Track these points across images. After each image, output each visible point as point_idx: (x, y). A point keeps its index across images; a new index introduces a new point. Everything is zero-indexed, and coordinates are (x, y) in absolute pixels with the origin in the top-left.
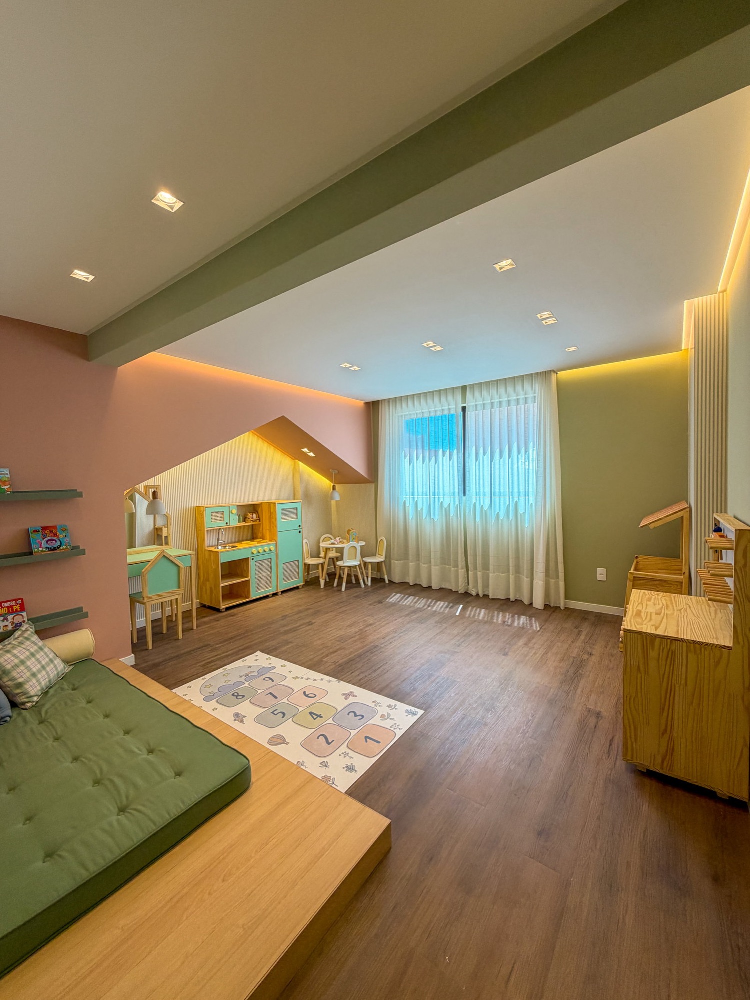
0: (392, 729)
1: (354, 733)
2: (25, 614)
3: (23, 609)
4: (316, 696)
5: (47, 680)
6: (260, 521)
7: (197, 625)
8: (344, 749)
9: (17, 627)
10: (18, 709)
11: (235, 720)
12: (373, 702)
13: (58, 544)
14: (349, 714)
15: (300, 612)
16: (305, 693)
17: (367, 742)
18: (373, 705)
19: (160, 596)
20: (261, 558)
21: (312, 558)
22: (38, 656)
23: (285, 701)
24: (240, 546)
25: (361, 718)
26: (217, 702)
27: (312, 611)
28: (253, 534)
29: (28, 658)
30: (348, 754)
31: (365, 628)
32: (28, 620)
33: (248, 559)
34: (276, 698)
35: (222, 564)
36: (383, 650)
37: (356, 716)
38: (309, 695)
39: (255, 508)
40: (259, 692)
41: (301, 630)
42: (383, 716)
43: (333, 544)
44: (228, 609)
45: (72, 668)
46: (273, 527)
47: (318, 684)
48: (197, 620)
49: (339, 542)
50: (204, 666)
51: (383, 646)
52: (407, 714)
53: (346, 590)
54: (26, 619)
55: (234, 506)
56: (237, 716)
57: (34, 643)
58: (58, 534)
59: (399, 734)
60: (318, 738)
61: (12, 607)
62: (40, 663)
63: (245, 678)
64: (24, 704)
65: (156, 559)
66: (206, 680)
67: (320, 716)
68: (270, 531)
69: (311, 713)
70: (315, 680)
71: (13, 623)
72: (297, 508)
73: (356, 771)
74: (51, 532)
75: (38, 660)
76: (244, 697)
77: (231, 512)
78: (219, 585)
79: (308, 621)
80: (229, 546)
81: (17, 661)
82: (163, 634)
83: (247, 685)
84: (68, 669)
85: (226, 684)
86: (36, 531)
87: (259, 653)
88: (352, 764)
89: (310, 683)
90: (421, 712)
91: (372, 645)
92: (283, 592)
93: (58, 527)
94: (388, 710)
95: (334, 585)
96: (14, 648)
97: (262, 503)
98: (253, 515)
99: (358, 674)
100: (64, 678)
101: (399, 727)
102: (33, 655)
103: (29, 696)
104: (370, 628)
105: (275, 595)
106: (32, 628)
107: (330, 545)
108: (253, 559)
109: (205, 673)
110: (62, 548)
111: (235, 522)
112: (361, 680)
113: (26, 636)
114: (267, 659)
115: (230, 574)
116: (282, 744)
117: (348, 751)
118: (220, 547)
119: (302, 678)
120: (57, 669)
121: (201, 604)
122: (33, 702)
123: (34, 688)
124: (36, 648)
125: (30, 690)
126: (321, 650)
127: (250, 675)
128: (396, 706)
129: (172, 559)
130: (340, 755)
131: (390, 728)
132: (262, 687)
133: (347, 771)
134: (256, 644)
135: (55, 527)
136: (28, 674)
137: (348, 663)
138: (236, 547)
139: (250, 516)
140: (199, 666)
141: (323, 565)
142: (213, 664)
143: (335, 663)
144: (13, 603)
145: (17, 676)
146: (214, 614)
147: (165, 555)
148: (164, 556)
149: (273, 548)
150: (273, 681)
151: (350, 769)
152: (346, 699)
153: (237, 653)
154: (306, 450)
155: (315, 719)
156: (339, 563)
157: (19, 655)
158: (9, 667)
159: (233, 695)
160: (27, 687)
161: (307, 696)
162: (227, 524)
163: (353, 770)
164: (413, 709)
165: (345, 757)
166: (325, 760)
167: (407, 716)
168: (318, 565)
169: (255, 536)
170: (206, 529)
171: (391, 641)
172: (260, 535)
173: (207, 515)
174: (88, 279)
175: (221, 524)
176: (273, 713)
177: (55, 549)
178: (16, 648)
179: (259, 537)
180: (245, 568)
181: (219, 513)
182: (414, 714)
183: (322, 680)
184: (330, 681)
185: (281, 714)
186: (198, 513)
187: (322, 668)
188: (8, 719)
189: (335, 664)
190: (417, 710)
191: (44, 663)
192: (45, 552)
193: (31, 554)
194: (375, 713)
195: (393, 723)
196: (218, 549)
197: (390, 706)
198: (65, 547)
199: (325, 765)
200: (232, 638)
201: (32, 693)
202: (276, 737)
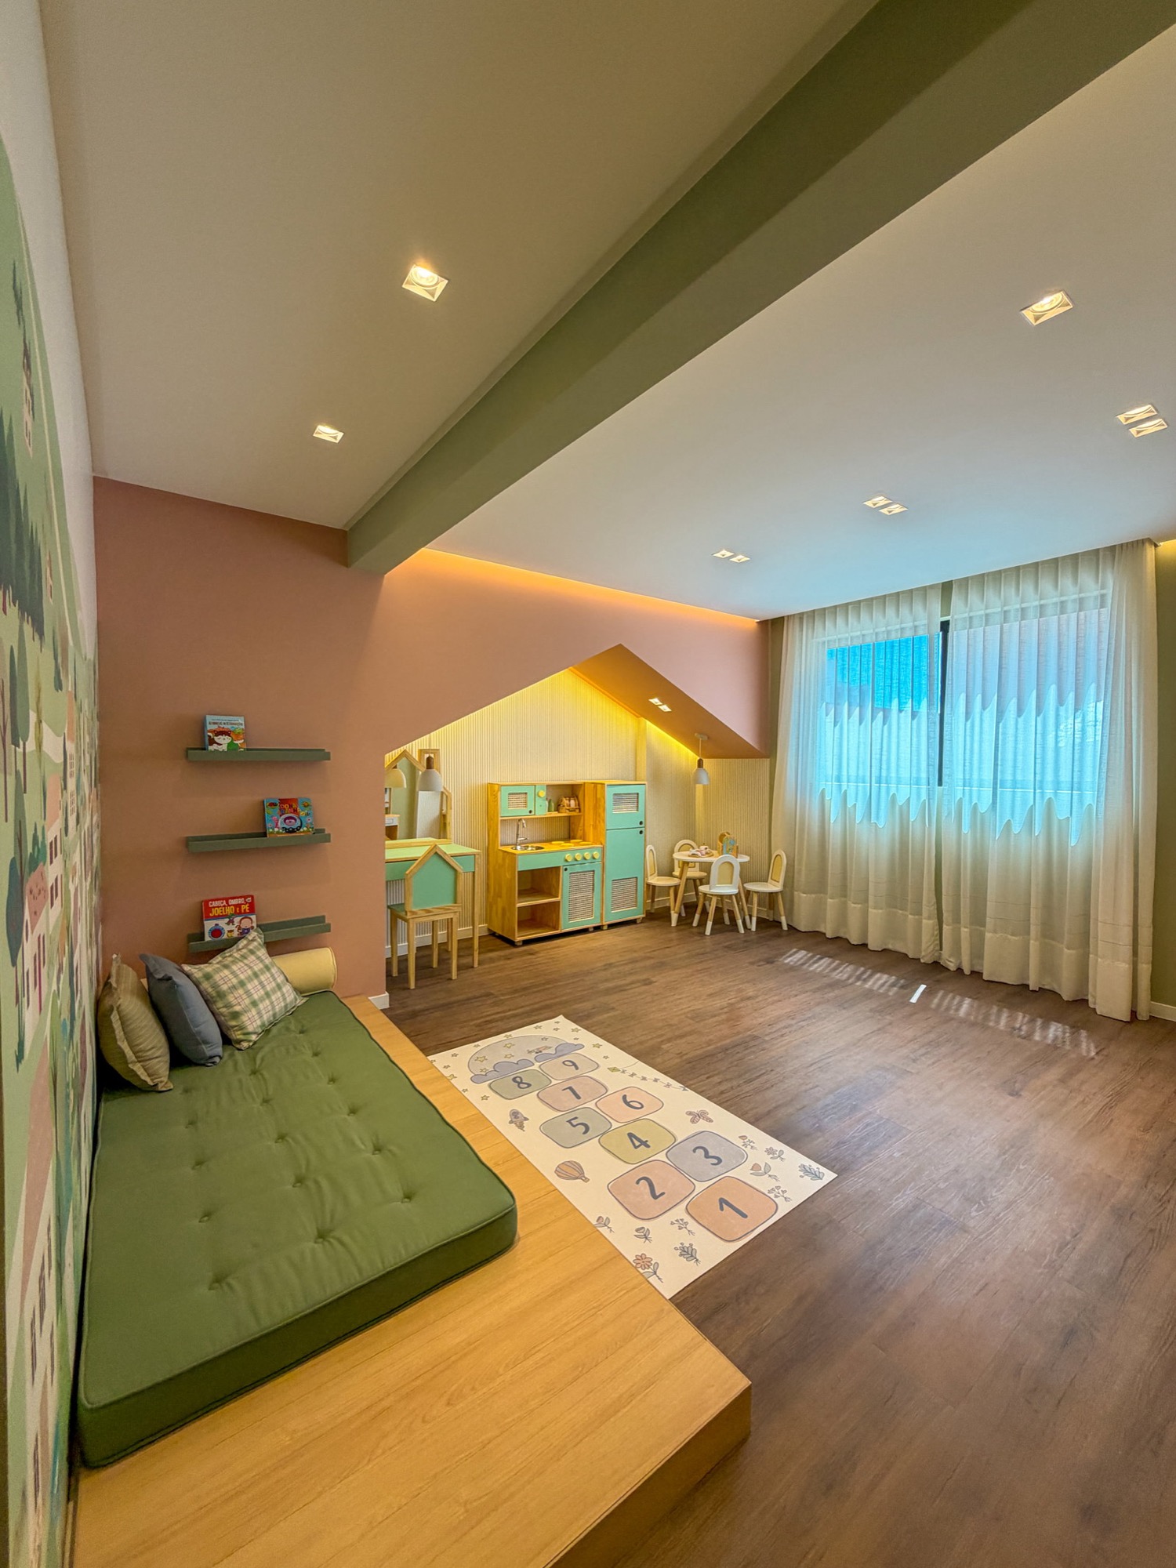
0: (772, 1196)
1: (700, 1187)
2: (253, 917)
3: (252, 910)
4: (642, 1107)
5: (271, 1013)
6: (580, 811)
7: (479, 961)
8: (679, 1212)
9: (244, 932)
10: (231, 1047)
11: (511, 1122)
12: (740, 1137)
13: (298, 823)
14: (694, 1151)
15: (634, 961)
16: (624, 1097)
17: (722, 1209)
18: (739, 1143)
19: (429, 911)
20: (578, 868)
21: (659, 875)
22: (262, 978)
23: (591, 1105)
24: (547, 847)
25: (716, 1161)
26: (490, 1086)
27: (652, 961)
28: (570, 831)
29: (250, 979)
30: (686, 1223)
31: (738, 1002)
32: (258, 926)
33: (558, 868)
34: (578, 1097)
35: (519, 872)
36: (765, 1046)
37: (707, 1156)
38: (631, 1103)
39: (573, 791)
40: (554, 1082)
41: (631, 991)
42: (756, 1167)
43: (694, 855)
44: (526, 942)
45: (305, 1000)
46: (599, 822)
47: (648, 1086)
48: (479, 953)
49: (704, 852)
50: (478, 1025)
51: (767, 1038)
52: (802, 1174)
53: (711, 934)
54: (255, 925)
55: (541, 784)
56: (515, 1114)
57: (259, 958)
58: (299, 809)
59: (784, 1209)
60: (638, 1182)
61: (239, 906)
62: (263, 987)
63: (535, 1055)
64: (239, 1042)
65: (425, 856)
66: (479, 1048)
67: (645, 1144)
68: (595, 827)
69: (631, 1135)
70: (644, 1079)
71: (239, 928)
72: (638, 794)
73: (697, 1260)
74: (291, 806)
75: (261, 983)
76: (529, 1085)
77: (536, 795)
78: (514, 905)
79: (644, 977)
80: (532, 847)
81: (235, 981)
82: (432, 967)
83: (536, 1066)
84: (300, 1001)
85: (507, 1060)
86: (272, 804)
87: (561, 1018)
88: (691, 1245)
89: (636, 1082)
90: (829, 1176)
91: (749, 1033)
92: (611, 926)
93: (299, 800)
94: (767, 1159)
95: (692, 922)
96: (233, 962)
97: (585, 783)
98: (570, 801)
99: (719, 1080)
100: (293, 1013)
101: (785, 1195)
102: (256, 975)
103: (245, 1031)
104: (749, 1003)
105: (598, 928)
106: (260, 938)
107: (689, 856)
108: (566, 870)
109: (479, 1037)
110: (301, 830)
111: (542, 810)
112: (722, 1093)
113: (251, 947)
114: (573, 1030)
115: (532, 888)
116: (577, 1178)
117: (687, 1218)
118: (519, 847)
119: (623, 1072)
120: (285, 999)
121: (489, 930)
122: (250, 1041)
123: (252, 1022)
124: (261, 966)
125: (248, 1023)
126: (660, 1028)
127: (544, 1052)
128: (782, 1152)
129: (446, 858)
130: (672, 1223)
131: (766, 1193)
132: (559, 1074)
133: (681, 1255)
134: (560, 1003)
135: (295, 800)
136: (247, 1001)
137: (702, 1058)
138: (542, 848)
139: (565, 801)
140: (474, 1025)
141: (676, 887)
142: (494, 1024)
143: (680, 1055)
144: (241, 901)
145: (234, 1002)
146: (506, 948)
147: (439, 852)
148: (436, 853)
149: (597, 854)
150: (577, 1068)
151: (688, 1253)
152: (693, 1121)
153: (528, 1014)
154: (655, 701)
155: (636, 1147)
156: (703, 889)
157: (238, 972)
158: (225, 987)
159: (514, 1080)
160: (244, 1018)
161: (628, 1104)
162: (530, 812)
163: (692, 1256)
164: (815, 1166)
165: (680, 1228)
166: (646, 1225)
167: (801, 1177)
168: (670, 887)
169: (572, 835)
170: (500, 818)
171: (784, 1031)
172: (580, 833)
173: (503, 796)
174: (335, 438)
175: (523, 812)
176: (569, 1121)
177: (293, 831)
178: (237, 963)
179: (578, 836)
180: (554, 882)
181: (519, 795)
182: (817, 1176)
183: (656, 1080)
184: (668, 1085)
185: (583, 1127)
186: (491, 792)
187: (659, 1060)
188: (217, 1060)
189: (681, 1057)
190: (823, 1169)
191: (268, 988)
192: (281, 833)
193: (264, 835)
194: (741, 1158)
195: (773, 1184)
196: (516, 849)
197: (770, 1151)
198: (305, 829)
199: (644, 1234)
200: (525, 989)
201: (250, 1029)
202: (569, 1164)
